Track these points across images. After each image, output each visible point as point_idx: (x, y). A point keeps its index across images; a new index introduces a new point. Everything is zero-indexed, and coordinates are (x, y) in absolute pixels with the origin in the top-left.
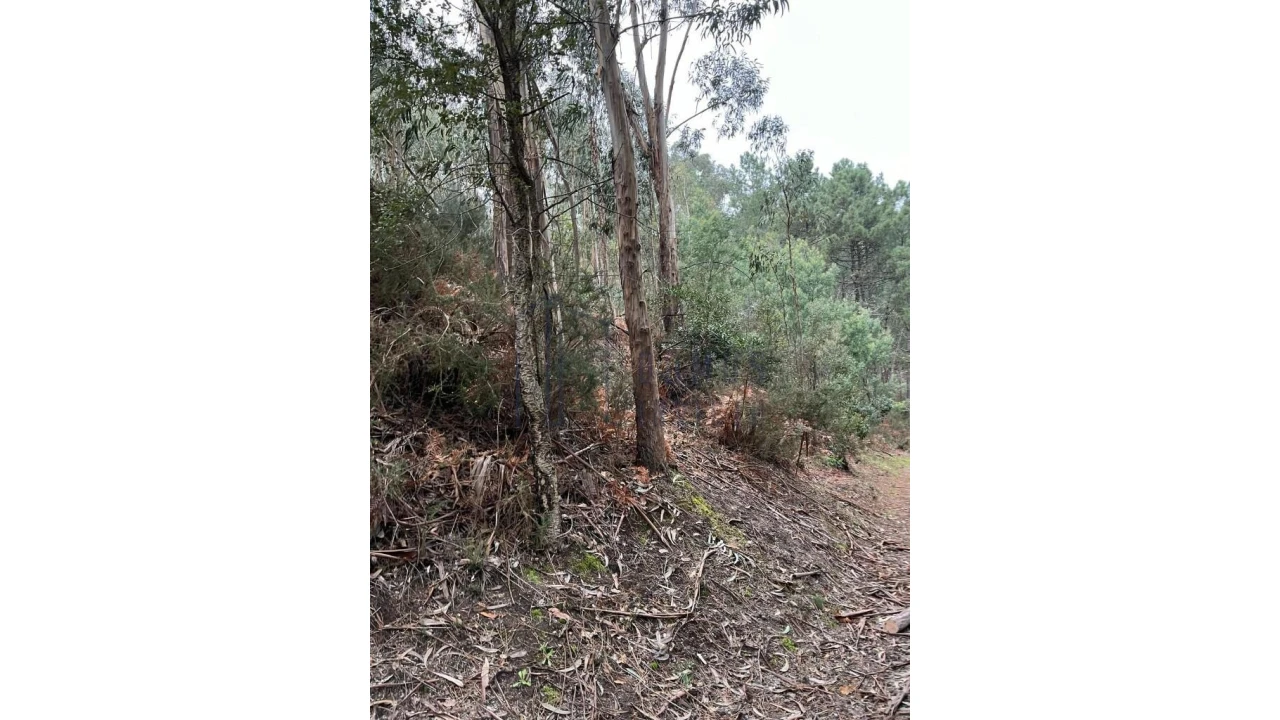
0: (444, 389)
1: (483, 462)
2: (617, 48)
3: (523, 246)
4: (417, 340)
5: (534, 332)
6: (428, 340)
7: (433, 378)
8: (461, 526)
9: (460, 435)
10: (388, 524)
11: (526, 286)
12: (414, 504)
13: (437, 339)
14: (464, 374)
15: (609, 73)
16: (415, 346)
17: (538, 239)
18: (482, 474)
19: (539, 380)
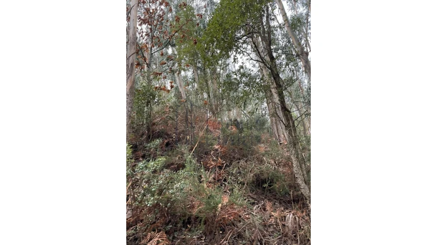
0: (269, 186)
1: (290, 217)
2: (309, 57)
3: (290, 133)
4: (257, 168)
5: (300, 164)
6: (261, 168)
7: (264, 182)
8: (285, 242)
9: (276, 202)
10: (261, 239)
11: (294, 147)
12: (267, 231)
13: (264, 167)
14: (275, 180)
15: (308, 66)
16: (256, 171)
17: (295, 130)
18: (290, 221)
19: (306, 183)
